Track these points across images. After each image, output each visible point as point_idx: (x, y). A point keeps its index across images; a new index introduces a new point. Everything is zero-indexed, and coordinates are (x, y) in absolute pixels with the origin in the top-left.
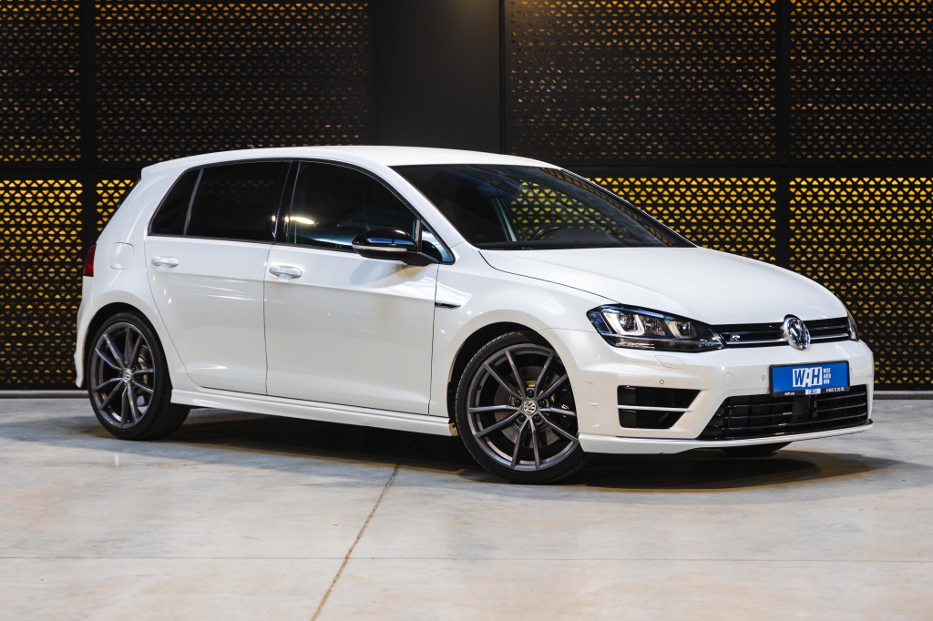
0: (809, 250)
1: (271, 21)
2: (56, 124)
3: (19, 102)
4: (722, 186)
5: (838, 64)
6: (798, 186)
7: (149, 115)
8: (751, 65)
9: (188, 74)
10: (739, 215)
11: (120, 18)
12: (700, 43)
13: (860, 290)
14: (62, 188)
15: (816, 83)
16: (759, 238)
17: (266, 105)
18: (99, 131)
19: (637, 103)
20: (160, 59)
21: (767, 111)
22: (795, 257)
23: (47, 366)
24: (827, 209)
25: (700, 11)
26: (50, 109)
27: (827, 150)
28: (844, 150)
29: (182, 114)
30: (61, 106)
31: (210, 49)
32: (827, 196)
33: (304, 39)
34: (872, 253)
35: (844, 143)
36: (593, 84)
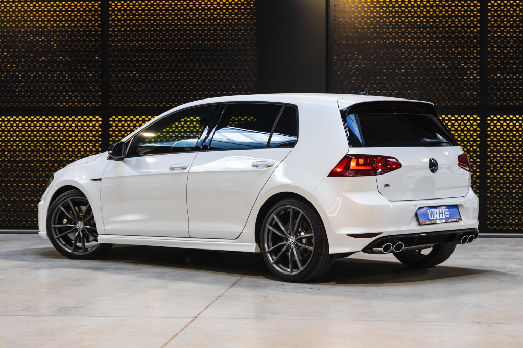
0: (498, 155)
1: (203, 30)
2: (88, 87)
3: (68, 74)
4: (450, 120)
5: (515, 52)
6: (492, 120)
7: (138, 81)
8: (466, 53)
9: (158, 59)
10: (459, 136)
11: (122, 29)
12: (438, 41)
14: (91, 121)
15: (502, 63)
16: (470, 149)
17: (201, 76)
18: (111, 90)
19: (403, 74)
20: (143, 51)
21: (475, 79)
22: (490, 159)
24: (508, 133)
25: (437, 24)
26: (85, 78)
27: (508, 100)
28: (518, 100)
29: (155, 81)
30: (91, 76)
31: (170, 45)
32: (508, 125)
33: (221, 40)
35: (517, 96)
36: (378, 64)
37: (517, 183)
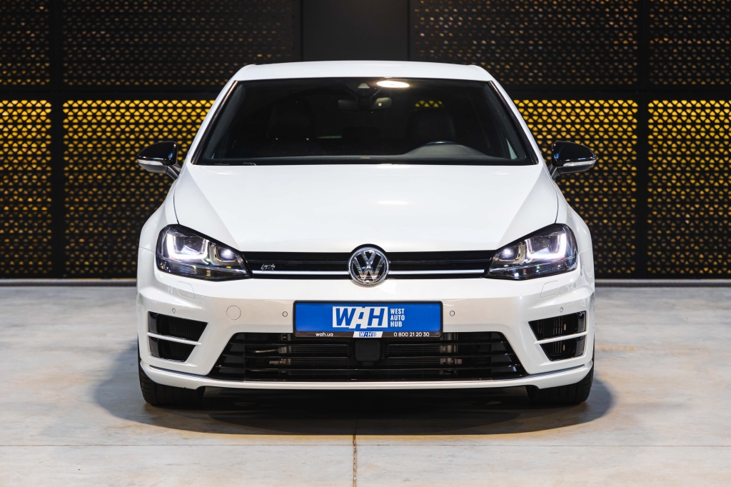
0: (665, 161)
2: (29, 53)
4: (592, 108)
6: (656, 108)
7: (108, 46)
9: (141, 11)
10: (606, 131)
13: (707, 195)
14: (34, 108)
15: (671, 21)
16: (622, 151)
17: (208, 37)
18: (65, 59)
19: (521, 37)
21: (630, 45)
22: (653, 167)
23: (21, 258)
24: (679, 127)
26: (23, 40)
27: (680, 77)
28: (694, 77)
29: (136, 45)
30: (33, 37)
32: (679, 116)
34: (717, 164)
35: (694, 72)
36: (484, 21)
37: (693, 203)
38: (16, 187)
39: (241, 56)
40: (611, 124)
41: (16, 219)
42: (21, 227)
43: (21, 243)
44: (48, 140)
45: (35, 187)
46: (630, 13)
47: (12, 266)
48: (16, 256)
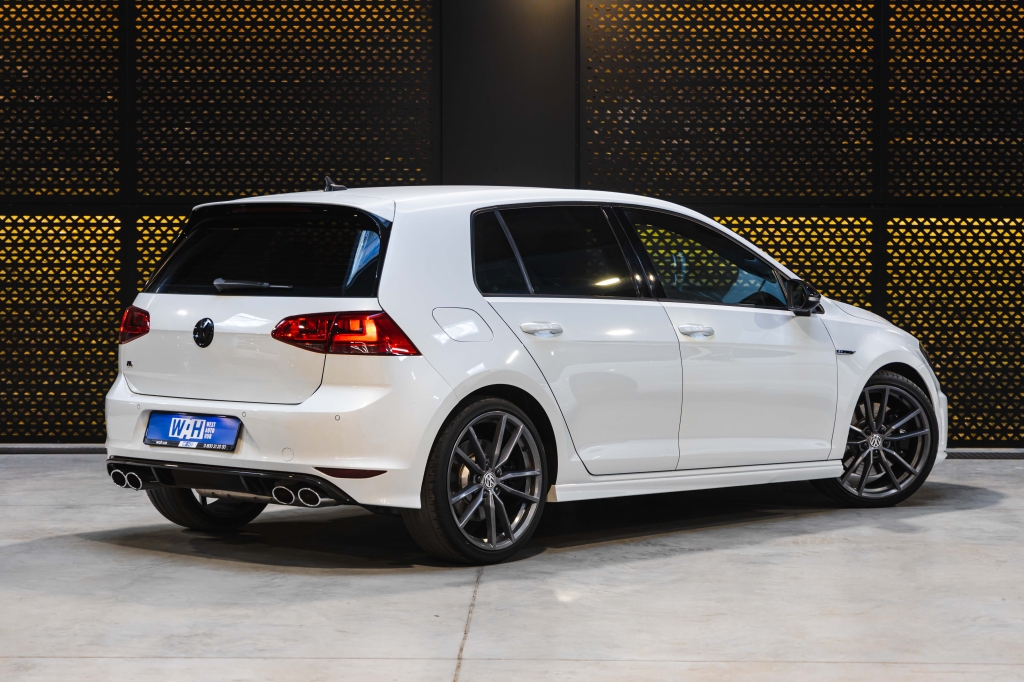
0: (908, 295)
1: (327, 44)
3: (52, 130)
4: (814, 226)
5: (941, 95)
6: (896, 227)
7: (194, 146)
8: (846, 95)
9: (236, 101)
10: (832, 257)
11: (163, 40)
12: (791, 71)
13: (962, 339)
14: (99, 225)
15: (916, 116)
16: (853, 282)
17: (321, 135)
18: (140, 162)
19: (723, 136)
20: (206, 85)
21: (863, 145)
22: (893, 303)
23: (82, 417)
24: (927, 251)
25: (791, 36)
26: (86, 138)
27: (927, 187)
28: (946, 188)
29: (230, 146)
30: (98, 135)
31: (260, 74)
32: (927, 237)
33: (363, 65)
34: (975, 299)
35: (946, 180)
36: (675, 115)
37: (944, 350)
38: (76, 325)
39: (363, 159)
40: (838, 247)
41: (76, 366)
42: (81, 376)
43: (82, 397)
44: (117, 265)
45: (99, 325)
46: (864, 105)
47: (70, 426)
48: (76, 414)
